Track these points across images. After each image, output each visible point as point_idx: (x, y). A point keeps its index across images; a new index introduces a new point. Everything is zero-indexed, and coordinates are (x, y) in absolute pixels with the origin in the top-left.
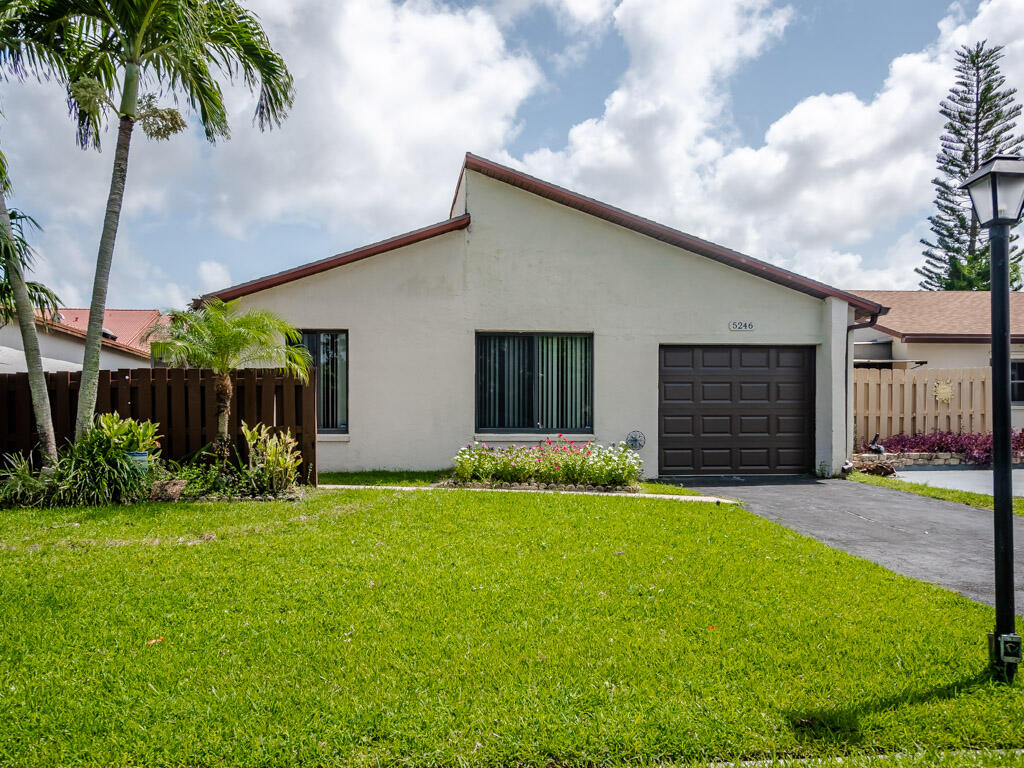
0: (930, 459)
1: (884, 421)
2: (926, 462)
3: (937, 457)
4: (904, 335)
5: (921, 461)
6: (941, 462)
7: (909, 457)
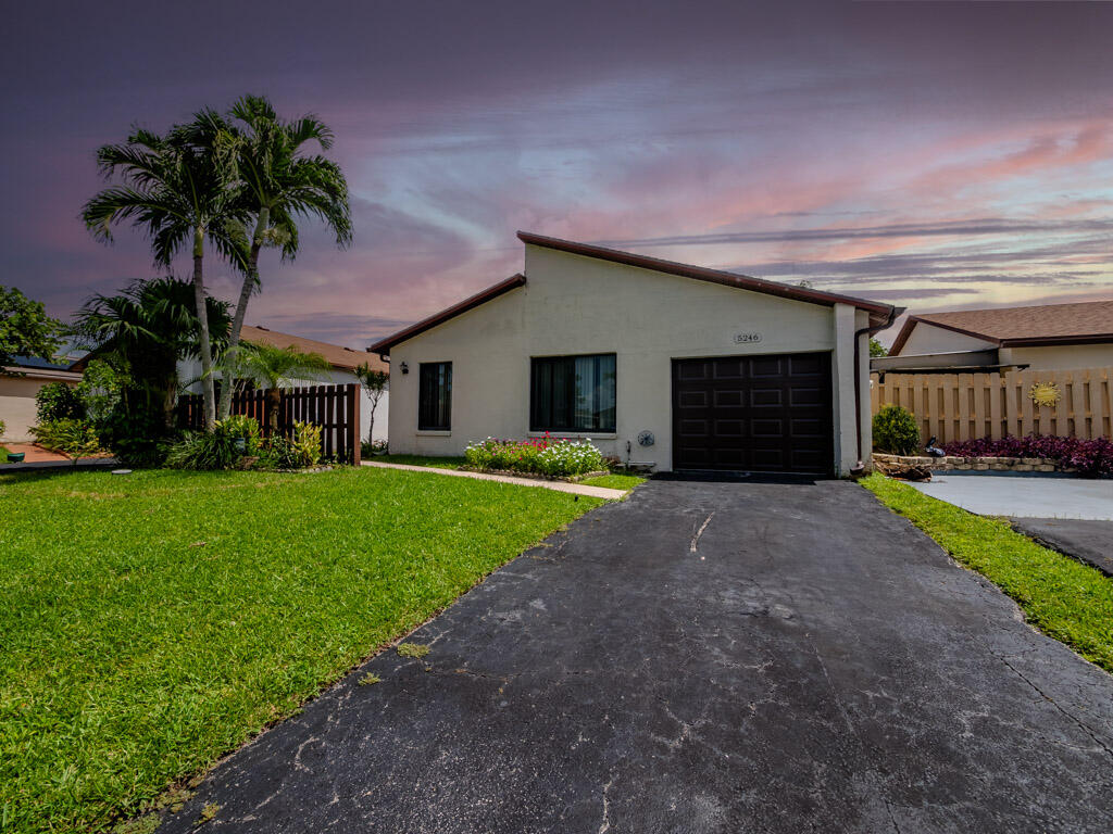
0: (1013, 464)
1: (964, 425)
2: (1006, 467)
3: (1021, 463)
4: (1002, 341)
5: (998, 466)
6: (1027, 468)
7: (982, 462)
